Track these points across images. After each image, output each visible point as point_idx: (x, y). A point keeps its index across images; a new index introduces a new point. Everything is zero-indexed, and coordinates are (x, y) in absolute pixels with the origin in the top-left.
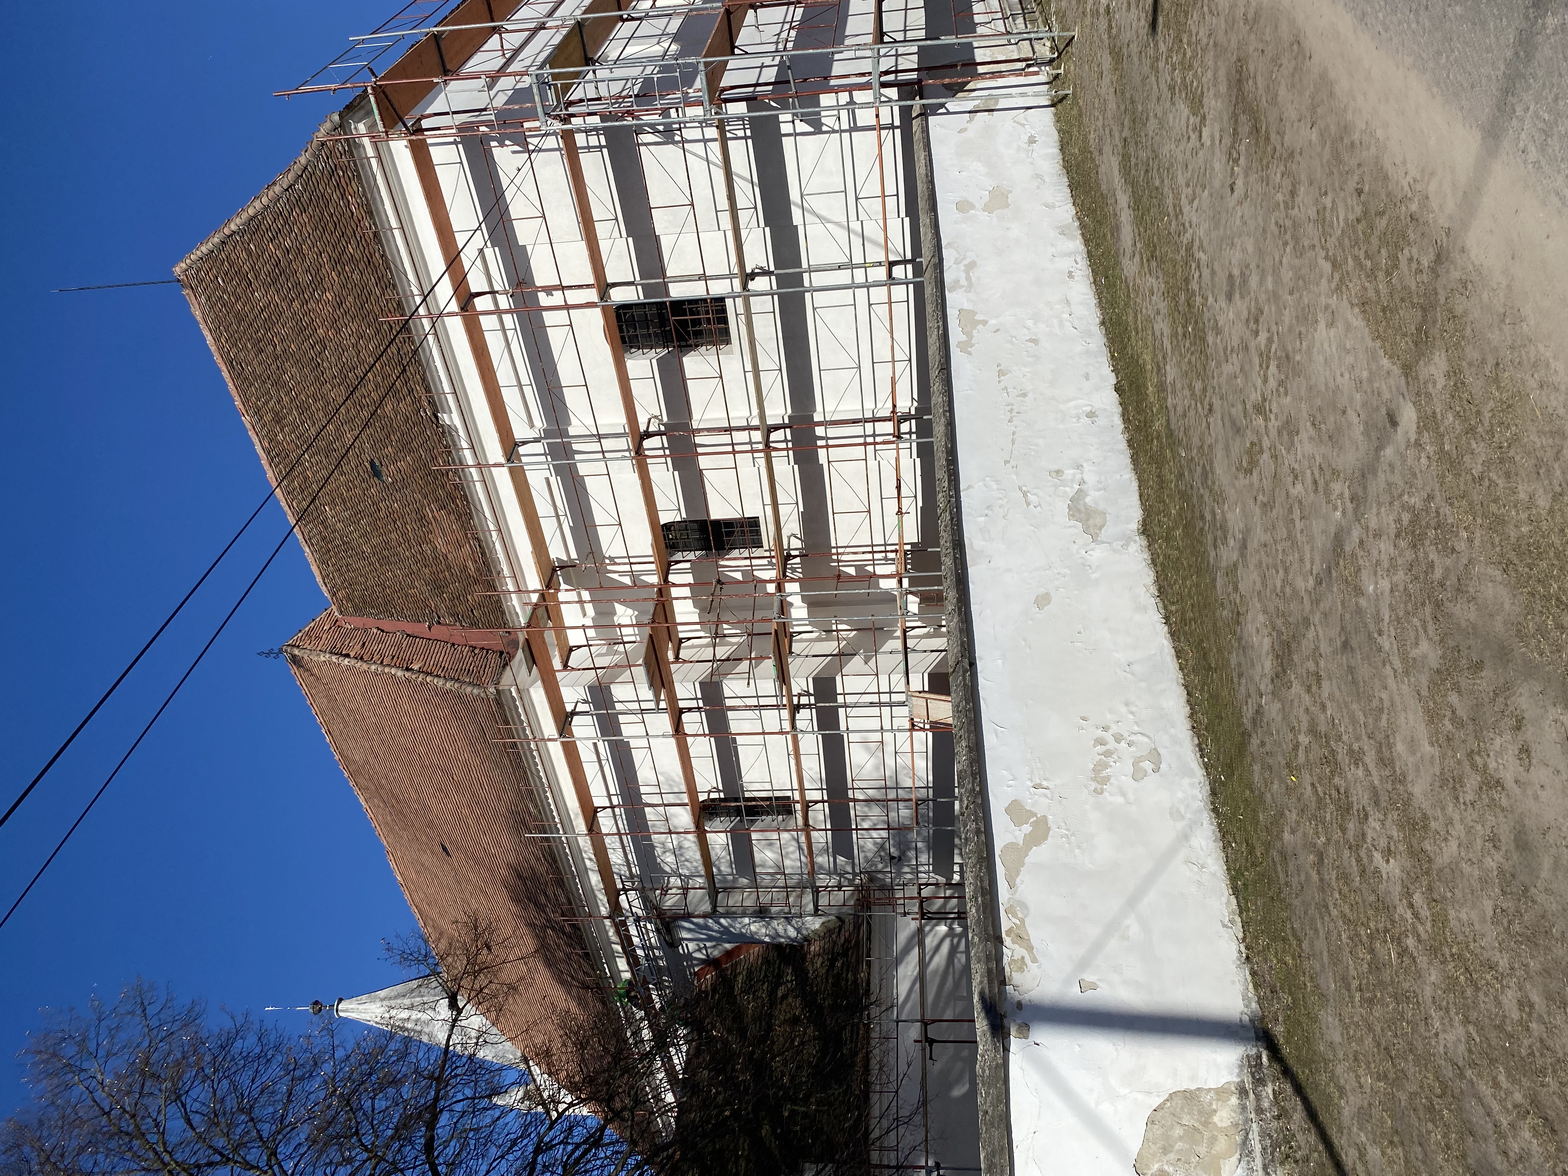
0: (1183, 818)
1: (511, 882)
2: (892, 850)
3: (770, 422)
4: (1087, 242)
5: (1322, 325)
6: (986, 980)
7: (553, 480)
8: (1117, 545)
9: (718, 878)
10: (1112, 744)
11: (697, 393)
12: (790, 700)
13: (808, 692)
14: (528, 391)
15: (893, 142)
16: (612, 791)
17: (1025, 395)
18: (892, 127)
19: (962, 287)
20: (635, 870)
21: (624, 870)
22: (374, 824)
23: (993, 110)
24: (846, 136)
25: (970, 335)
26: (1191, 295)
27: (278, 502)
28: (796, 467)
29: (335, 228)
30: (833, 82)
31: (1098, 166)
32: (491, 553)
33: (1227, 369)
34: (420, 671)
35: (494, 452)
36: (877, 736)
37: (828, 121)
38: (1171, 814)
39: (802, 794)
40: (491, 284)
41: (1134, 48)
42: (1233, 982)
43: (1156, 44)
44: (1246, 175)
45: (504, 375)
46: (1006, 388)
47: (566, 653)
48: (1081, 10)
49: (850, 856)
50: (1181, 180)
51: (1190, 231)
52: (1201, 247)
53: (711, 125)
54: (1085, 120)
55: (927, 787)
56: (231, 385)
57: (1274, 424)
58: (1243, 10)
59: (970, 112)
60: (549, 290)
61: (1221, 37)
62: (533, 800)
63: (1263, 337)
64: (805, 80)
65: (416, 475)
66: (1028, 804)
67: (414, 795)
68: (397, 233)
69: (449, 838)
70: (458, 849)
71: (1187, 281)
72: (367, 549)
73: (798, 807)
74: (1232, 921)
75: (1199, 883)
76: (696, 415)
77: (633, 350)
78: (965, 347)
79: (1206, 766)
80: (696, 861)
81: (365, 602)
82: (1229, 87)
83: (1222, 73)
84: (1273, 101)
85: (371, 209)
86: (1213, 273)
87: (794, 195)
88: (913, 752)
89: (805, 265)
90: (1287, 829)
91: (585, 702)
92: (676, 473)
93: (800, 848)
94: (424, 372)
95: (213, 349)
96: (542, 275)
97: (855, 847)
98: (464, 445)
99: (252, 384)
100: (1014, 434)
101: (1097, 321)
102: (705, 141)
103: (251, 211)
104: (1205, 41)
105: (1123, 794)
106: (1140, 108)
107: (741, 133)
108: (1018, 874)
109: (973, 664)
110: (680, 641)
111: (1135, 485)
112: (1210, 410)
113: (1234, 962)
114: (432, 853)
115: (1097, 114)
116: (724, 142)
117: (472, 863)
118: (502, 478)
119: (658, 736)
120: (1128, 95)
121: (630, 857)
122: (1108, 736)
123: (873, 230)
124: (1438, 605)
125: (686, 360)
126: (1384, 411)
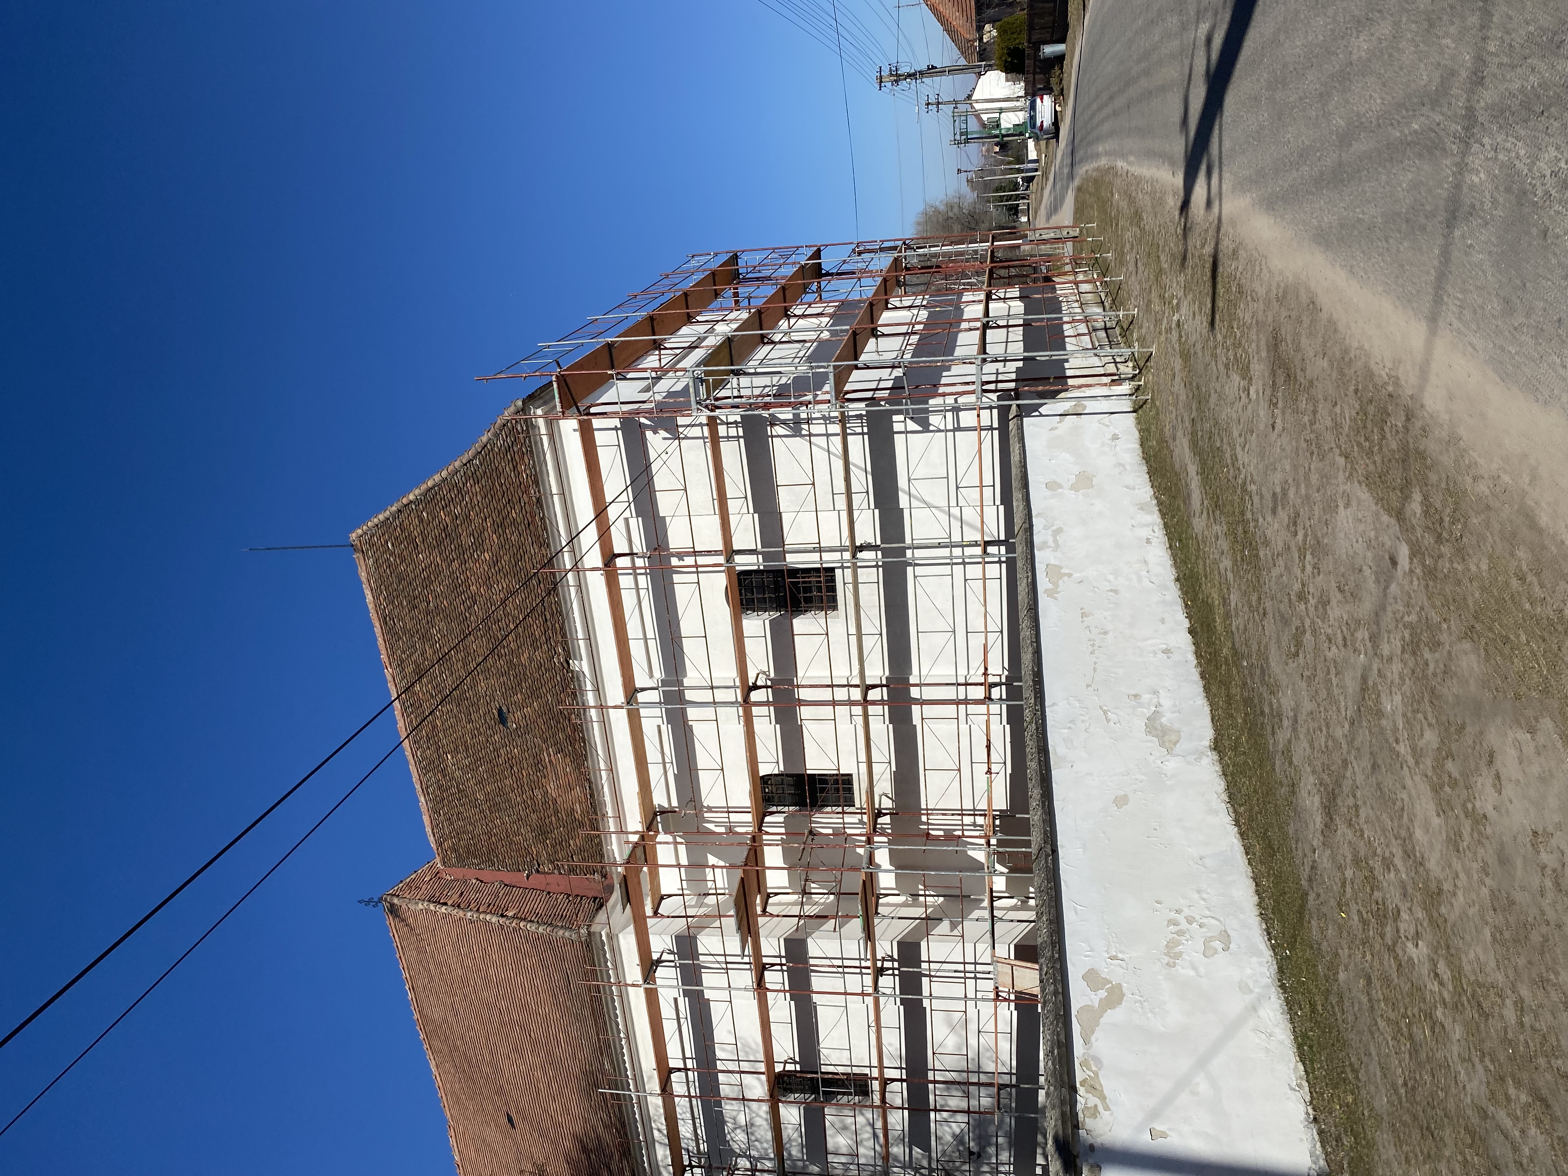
0: (1251, 991)
1: (574, 1155)
2: (972, 1144)
3: (869, 682)
4: (1163, 515)
5: (1341, 508)
6: (1060, 1122)
7: (664, 728)
8: (1191, 758)
9: (788, 1163)
10: (1184, 925)
11: (804, 648)
12: (875, 964)
13: (892, 957)
14: (652, 644)
15: (991, 442)
16: (688, 1055)
17: (1106, 633)
18: (991, 428)
19: (1049, 547)
20: (703, 1147)
21: (692, 1146)
22: (441, 1093)
23: (1081, 414)
24: (950, 435)
25: (1056, 585)
26: (1245, 522)
27: (403, 751)
28: (891, 726)
29: (503, 496)
30: (941, 390)
31: (1172, 451)
32: (598, 795)
33: (1275, 572)
34: (513, 917)
35: (615, 693)
36: (960, 1006)
37: (935, 420)
38: (1240, 988)
39: (881, 1073)
40: (631, 547)
41: (1199, 346)
42: (1301, 1140)
43: (1215, 337)
44: (1283, 413)
45: (633, 629)
46: (1088, 627)
47: (657, 901)
48: (1158, 329)
49: (927, 1148)
50: (1236, 434)
51: (1244, 471)
52: (1253, 481)
53: (834, 423)
54: (1162, 416)
55: (1011, 1074)
56: (380, 640)
57: (1312, 601)
58: (1275, 292)
59: (1060, 415)
60: (680, 556)
61: (1261, 316)
62: (610, 1056)
63: (1300, 537)
64: (917, 387)
65: (539, 720)
66: (1104, 973)
67: (488, 1058)
68: (556, 499)
69: (517, 1107)
70: (524, 1119)
71: (1243, 513)
72: (480, 796)
73: (876, 1085)
74: (1300, 1086)
75: (1267, 1051)
76: (800, 673)
77: (749, 612)
78: (1050, 593)
79: (1273, 948)
80: (767, 1142)
81: (468, 852)
82: (1268, 351)
83: (1263, 343)
84: (1298, 349)
85: (537, 479)
86: (1262, 497)
87: (902, 482)
88: (996, 1033)
89: (908, 540)
90: (1342, 968)
91: (671, 952)
92: (778, 726)
93: (875, 1136)
94: (564, 622)
95: (371, 606)
96: (677, 538)
97: (933, 1138)
98: (589, 686)
99: (400, 638)
100: (1095, 663)
101: (1173, 578)
102: (828, 435)
103: (430, 483)
104: (1250, 321)
105: (1194, 968)
106: (1204, 389)
107: (859, 430)
108: (1093, 1032)
109: (1055, 851)
110: (768, 896)
111: (1207, 709)
112: (1264, 614)
113: (1301, 1122)
114: (497, 1126)
115: (1171, 408)
116: (844, 436)
117: (536, 1135)
118: (619, 720)
119: (740, 989)
120: (1194, 384)
121: (699, 1132)
122: (1181, 918)
123: (971, 515)
124: (1433, 691)
125: (794, 621)
126: (1387, 557)
